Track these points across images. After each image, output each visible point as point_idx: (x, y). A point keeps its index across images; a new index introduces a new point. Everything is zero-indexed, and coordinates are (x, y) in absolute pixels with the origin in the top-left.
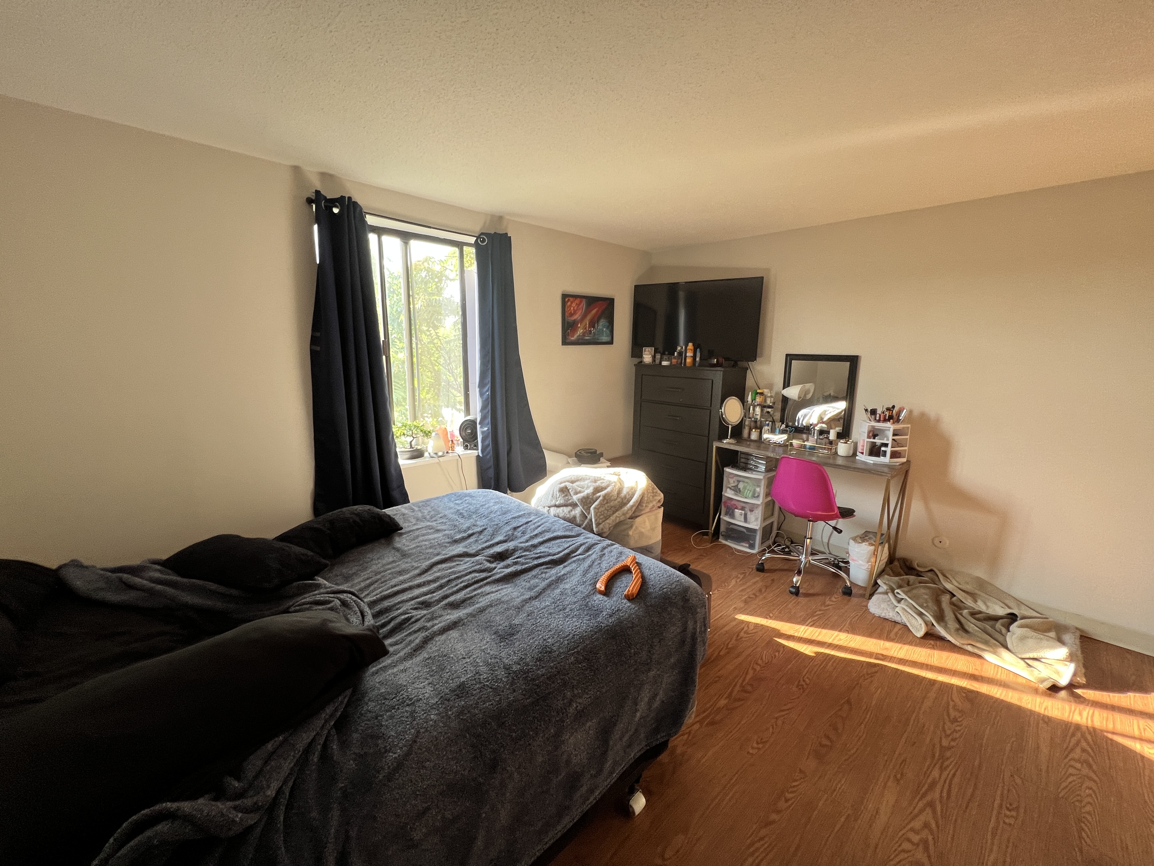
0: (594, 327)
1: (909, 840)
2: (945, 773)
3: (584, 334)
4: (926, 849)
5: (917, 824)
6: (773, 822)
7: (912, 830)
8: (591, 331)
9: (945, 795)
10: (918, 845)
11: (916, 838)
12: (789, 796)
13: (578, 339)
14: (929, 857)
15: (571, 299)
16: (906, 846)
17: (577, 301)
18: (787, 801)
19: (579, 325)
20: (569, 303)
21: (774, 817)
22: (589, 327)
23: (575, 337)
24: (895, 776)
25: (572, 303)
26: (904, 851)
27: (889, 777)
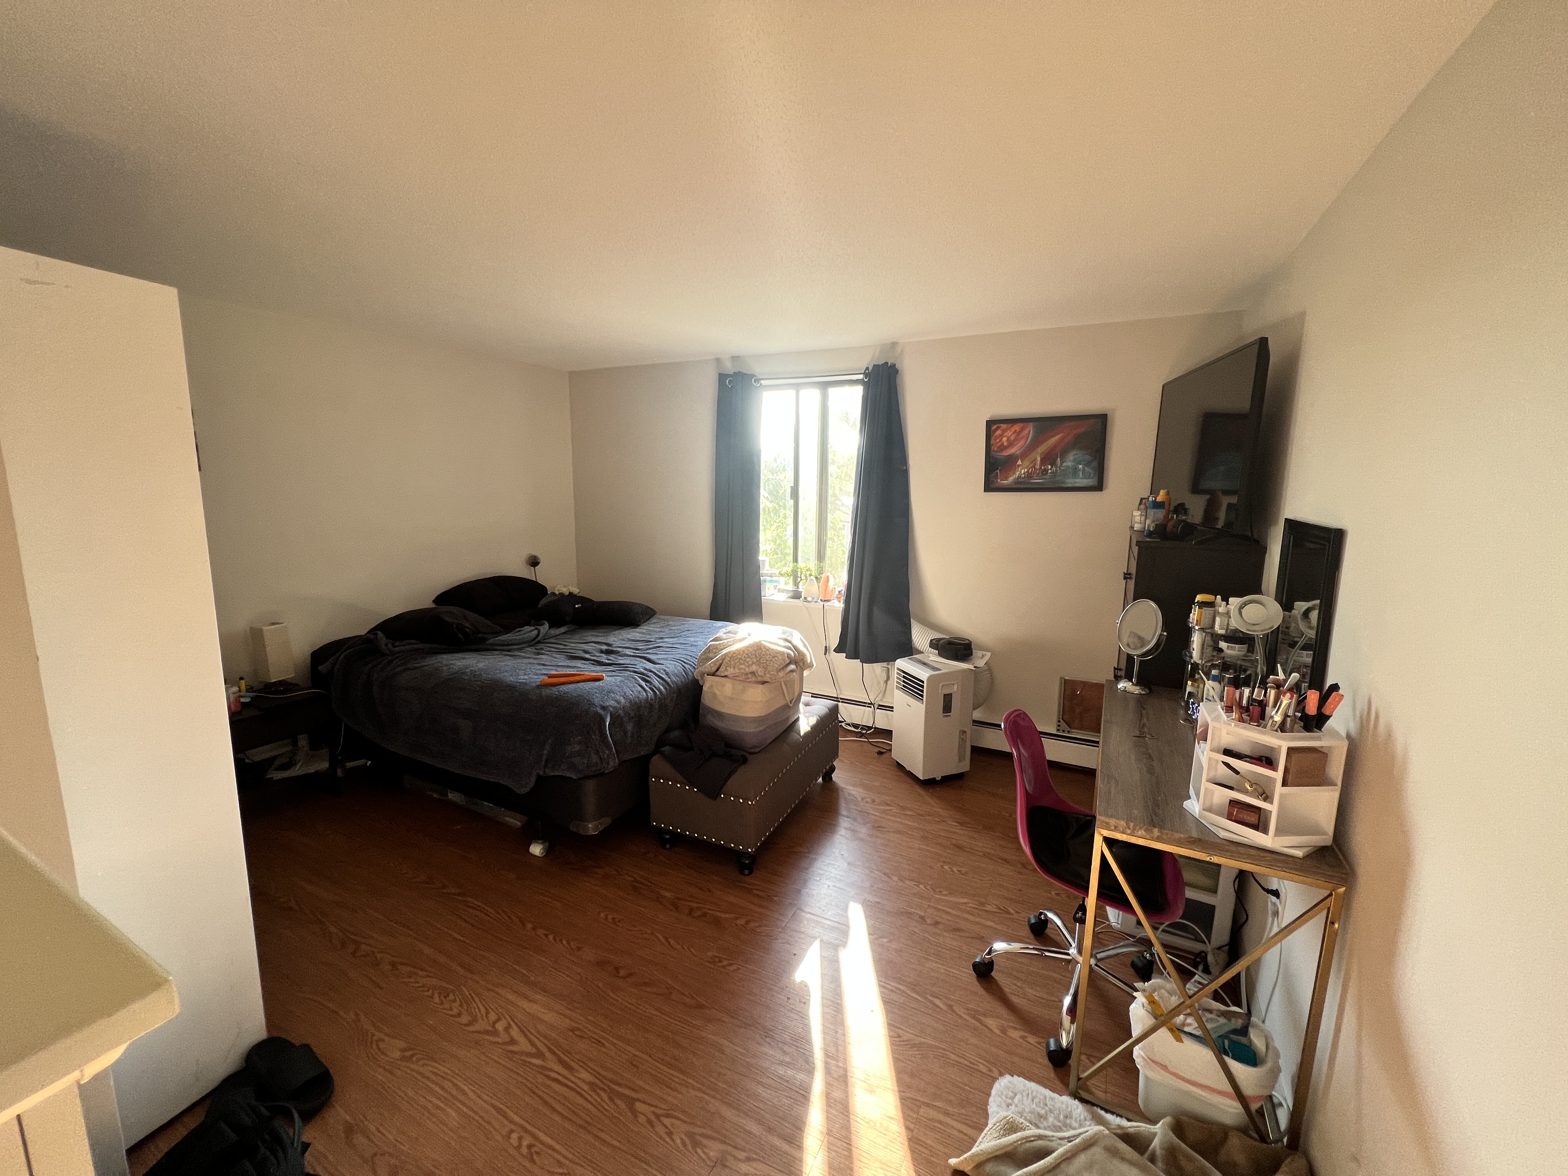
0: (1053, 464)
1: (499, 1020)
2: (586, 1088)
3: (1029, 476)
4: (487, 1032)
5: (515, 1033)
6: (524, 925)
7: (509, 1026)
8: (1046, 470)
9: (553, 1075)
10: (493, 1026)
11: (500, 1026)
12: (551, 937)
13: (1017, 481)
14: (479, 1032)
15: (1004, 426)
16: (493, 1016)
17: (1017, 427)
18: (546, 936)
19: (1019, 462)
20: (999, 432)
21: (529, 926)
22: (1041, 464)
23: (1011, 479)
24: (579, 1029)
25: (1004, 431)
26: (487, 1013)
27: (578, 1023)
